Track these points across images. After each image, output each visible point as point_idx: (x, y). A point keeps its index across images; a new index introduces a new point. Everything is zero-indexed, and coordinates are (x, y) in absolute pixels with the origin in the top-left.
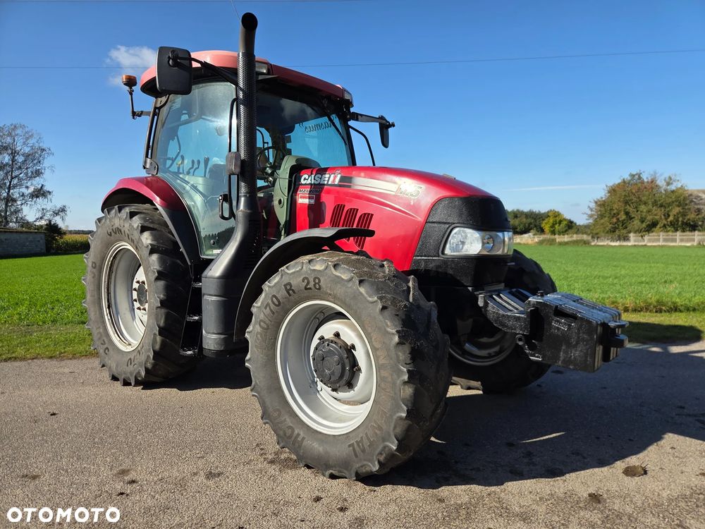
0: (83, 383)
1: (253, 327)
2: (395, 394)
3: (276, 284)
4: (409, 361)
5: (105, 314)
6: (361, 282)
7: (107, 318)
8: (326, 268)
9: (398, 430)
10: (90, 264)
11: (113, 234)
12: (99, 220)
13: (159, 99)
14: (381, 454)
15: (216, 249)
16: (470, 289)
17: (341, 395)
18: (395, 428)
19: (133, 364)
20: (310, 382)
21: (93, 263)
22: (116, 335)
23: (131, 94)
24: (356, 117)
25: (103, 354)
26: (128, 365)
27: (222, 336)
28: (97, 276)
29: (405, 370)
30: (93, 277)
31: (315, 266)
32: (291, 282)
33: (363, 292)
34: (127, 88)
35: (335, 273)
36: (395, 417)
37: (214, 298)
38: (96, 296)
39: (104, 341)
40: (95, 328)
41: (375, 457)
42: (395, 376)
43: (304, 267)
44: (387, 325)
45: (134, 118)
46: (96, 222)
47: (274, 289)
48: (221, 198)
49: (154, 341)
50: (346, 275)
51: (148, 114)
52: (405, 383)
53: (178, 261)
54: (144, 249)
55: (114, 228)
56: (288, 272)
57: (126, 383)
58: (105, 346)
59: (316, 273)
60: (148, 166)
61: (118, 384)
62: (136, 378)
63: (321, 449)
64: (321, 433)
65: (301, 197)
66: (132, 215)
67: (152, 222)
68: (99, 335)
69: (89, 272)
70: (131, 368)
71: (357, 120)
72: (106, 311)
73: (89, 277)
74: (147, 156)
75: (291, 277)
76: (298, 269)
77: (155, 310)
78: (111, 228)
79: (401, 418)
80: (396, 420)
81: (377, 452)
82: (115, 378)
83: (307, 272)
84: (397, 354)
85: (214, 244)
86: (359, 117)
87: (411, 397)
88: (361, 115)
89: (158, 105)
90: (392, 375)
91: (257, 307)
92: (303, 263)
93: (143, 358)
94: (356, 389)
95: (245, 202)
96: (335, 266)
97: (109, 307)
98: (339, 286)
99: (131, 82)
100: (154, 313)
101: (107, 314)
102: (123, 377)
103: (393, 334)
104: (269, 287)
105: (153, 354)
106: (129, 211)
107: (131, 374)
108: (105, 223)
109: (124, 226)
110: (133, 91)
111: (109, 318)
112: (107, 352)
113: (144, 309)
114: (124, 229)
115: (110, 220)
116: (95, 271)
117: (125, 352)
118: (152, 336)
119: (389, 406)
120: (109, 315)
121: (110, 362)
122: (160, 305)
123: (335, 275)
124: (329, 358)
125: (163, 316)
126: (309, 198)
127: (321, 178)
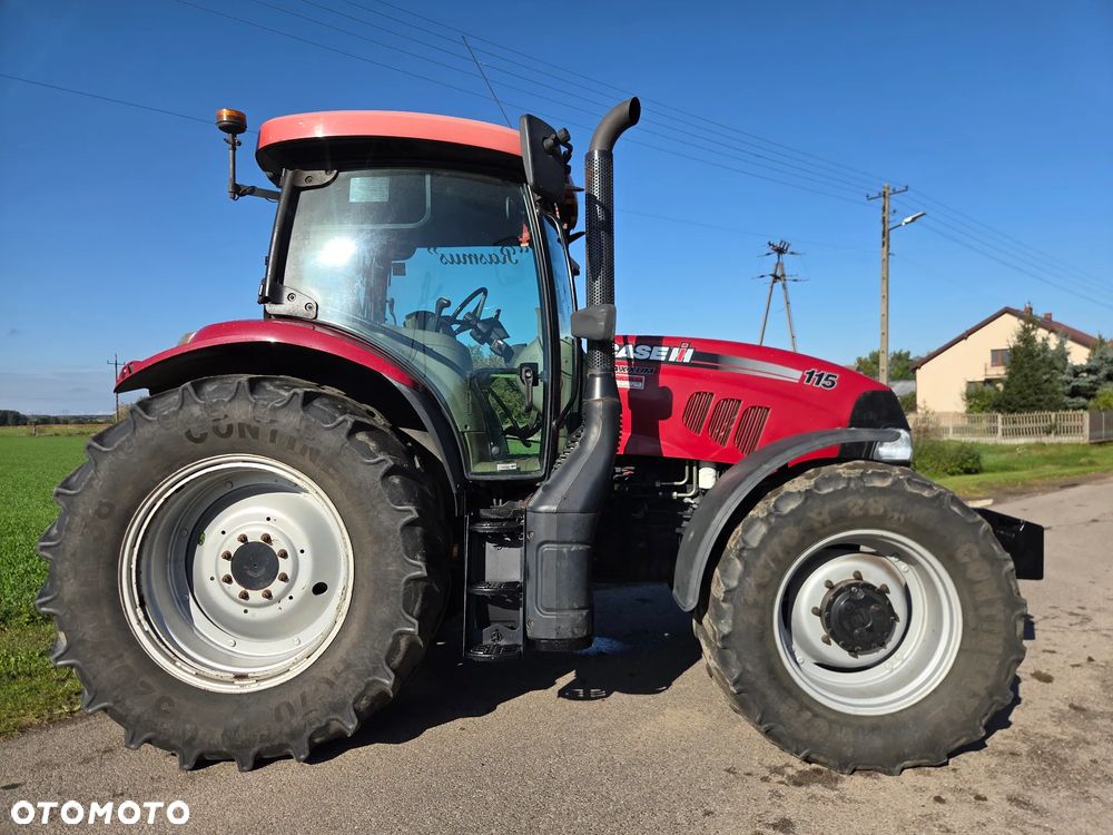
3: (792, 511)
5: (134, 622)
8: (895, 483)
10: (87, 509)
11: (213, 437)
13: (305, 174)
15: (504, 462)
21: (101, 505)
22: (181, 664)
23: (234, 150)
25: (148, 714)
26: (276, 719)
28: (109, 536)
32: (827, 506)
34: (229, 136)
35: (909, 489)
37: (575, 547)
39: (144, 684)
43: (852, 485)
44: (994, 550)
45: (234, 198)
48: (528, 375)
49: (393, 648)
50: (927, 492)
55: (224, 424)
57: (262, 760)
58: (157, 694)
59: (875, 492)
60: (282, 299)
62: (312, 738)
66: (309, 398)
69: (79, 529)
72: (134, 614)
73: (77, 540)
74: (275, 280)
76: (840, 487)
78: (209, 424)
82: (202, 763)
83: (857, 490)
89: (303, 184)
91: (749, 550)
92: (850, 478)
93: (347, 691)
94: (889, 645)
96: (909, 481)
97: (142, 605)
98: (918, 506)
99: (236, 126)
100: (398, 592)
101: (139, 621)
102: (255, 749)
103: (1006, 560)
104: (778, 516)
105: (393, 676)
106: (300, 391)
107: (294, 735)
108: (176, 413)
109: (272, 421)
110: (240, 144)
111: (147, 628)
112: (165, 707)
113: (268, 595)
114: (275, 426)
115: (207, 407)
116: (103, 523)
117: (240, 694)
118: (391, 640)
119: (1000, 651)
120: (143, 622)
121: (188, 726)
122: (426, 574)
123: (912, 493)
124: (862, 610)
125: (421, 595)
126: (630, 380)
127: (650, 352)
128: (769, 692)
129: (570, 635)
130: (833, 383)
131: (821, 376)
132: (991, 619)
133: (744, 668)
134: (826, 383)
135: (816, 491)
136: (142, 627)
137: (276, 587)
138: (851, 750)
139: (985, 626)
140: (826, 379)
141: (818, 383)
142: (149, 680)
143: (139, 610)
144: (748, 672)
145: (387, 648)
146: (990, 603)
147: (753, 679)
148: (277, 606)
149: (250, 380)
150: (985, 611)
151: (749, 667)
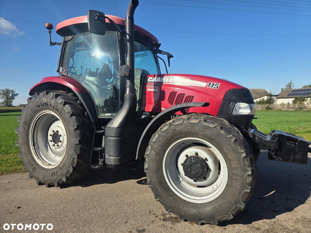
0: (21, 188)
1: (150, 152)
2: (243, 181)
3: (166, 130)
4: (250, 165)
5: (32, 149)
6: (221, 128)
7: (33, 152)
8: (199, 121)
9: (244, 198)
10: (22, 122)
11: (41, 106)
12: (30, 98)
13: (67, 37)
14: (234, 210)
15: (108, 113)
16: (244, 130)
17: (199, 183)
18: (243, 197)
19: (56, 175)
20: (176, 177)
21: (24, 121)
22: (39, 160)
23: (50, 33)
24: (160, 52)
25: (32, 171)
26: (52, 176)
27: (119, 158)
28: (26, 129)
29: (250, 169)
30: (24, 129)
31: (191, 121)
32: (176, 129)
33: (223, 133)
34: (48, 30)
35: (205, 124)
36: (243, 192)
37: (114, 138)
38: (26, 140)
39: (32, 164)
40: (25, 157)
41: (230, 213)
42: (243, 173)
43: (185, 122)
44: (238, 148)
45: (51, 46)
46: (28, 100)
47: (164, 132)
48: (112, 88)
49: (73, 162)
50: (211, 125)
51: (60, 44)
52: (249, 175)
53: (86, 120)
54: (66, 114)
55: (42, 103)
56: (174, 124)
57: (50, 186)
58: (33, 167)
59: (193, 124)
60: (61, 71)
61: (44, 187)
62: (58, 182)
63: (195, 211)
64: (192, 203)
65: (149, 88)
66: (57, 96)
67: (69, 100)
68: (28, 161)
69: (21, 127)
70: (55, 177)
71: (161, 53)
72: (32, 148)
73: (21, 129)
74: (59, 66)
75: (176, 126)
76: (181, 123)
77: (74, 146)
78: (40, 103)
79: (247, 192)
80: (244, 194)
81: (232, 210)
82: (41, 184)
83: (186, 124)
84: (244, 162)
85: (106, 111)
86: (162, 52)
87: (251, 182)
88: (163, 51)
89: (66, 40)
90: (241, 172)
91: (152, 142)
92: (184, 119)
93: (64, 171)
94: (208, 180)
95: (130, 90)
96: (205, 121)
97: (34, 145)
98: (208, 130)
99: (50, 27)
100: (73, 147)
101: (33, 149)
102: (48, 183)
103: (242, 153)
104: (161, 131)
105: (72, 169)
106: (54, 94)
107: (55, 180)
108: (35, 100)
109: (50, 102)
110: (51, 32)
111: (34, 151)
112: (34, 169)
113: (58, 146)
114: (51, 103)
115: (40, 99)
116: (25, 126)
117: (48, 169)
118: (72, 160)
119: (239, 187)
120: (34, 149)
121: (37, 175)
122: (78, 143)
123: (205, 125)
124: (194, 166)
125: (79, 149)
126: (154, 88)
127: (161, 79)
128: (159, 188)
129: (113, 164)
130: (218, 86)
131: (213, 85)
132: (236, 175)
133: (151, 180)
134: (215, 87)
135: (173, 123)
136: (33, 150)
137: (60, 144)
138: (183, 213)
139: (234, 177)
140: (215, 85)
141: (212, 87)
142: (33, 163)
143: (33, 147)
144: (152, 181)
145: (72, 161)
146: (236, 169)
147: (154, 184)
148: (60, 148)
149: (46, 92)
150: (234, 171)
151: (152, 180)
